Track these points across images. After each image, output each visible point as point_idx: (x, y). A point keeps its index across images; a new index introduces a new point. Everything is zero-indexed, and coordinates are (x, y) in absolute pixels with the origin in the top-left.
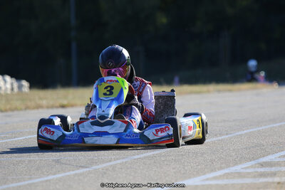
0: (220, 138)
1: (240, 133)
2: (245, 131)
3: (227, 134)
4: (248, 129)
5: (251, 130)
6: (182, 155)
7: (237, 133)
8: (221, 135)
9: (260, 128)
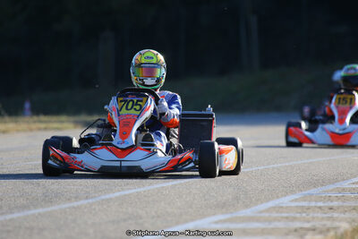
0: (75, 204)
1: (107, 196)
2: (117, 194)
3: (87, 198)
4: (123, 189)
5: (127, 192)
6: (9, 232)
7: (103, 197)
8: (77, 198)
9: (142, 189)
